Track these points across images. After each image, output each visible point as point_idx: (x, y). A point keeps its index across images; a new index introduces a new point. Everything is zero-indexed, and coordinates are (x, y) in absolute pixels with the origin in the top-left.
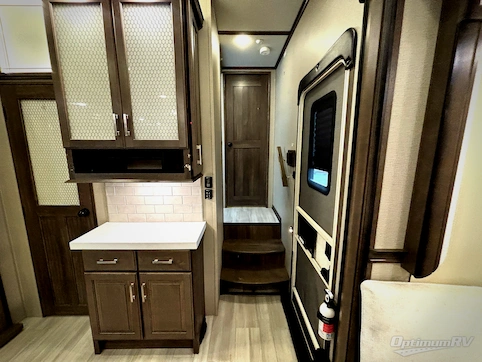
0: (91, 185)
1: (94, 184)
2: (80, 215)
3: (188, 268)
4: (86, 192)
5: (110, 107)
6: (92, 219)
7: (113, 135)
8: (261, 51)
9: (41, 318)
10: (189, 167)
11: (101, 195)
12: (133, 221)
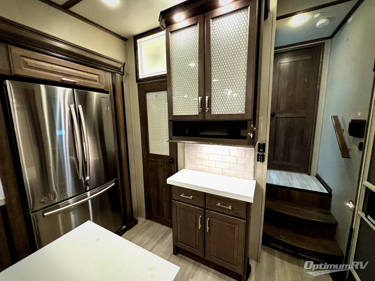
0: (176, 144)
1: (178, 143)
2: (170, 162)
3: (244, 216)
4: (173, 148)
5: (197, 93)
6: (175, 165)
7: (197, 111)
8: (318, 25)
9: (145, 219)
10: (252, 135)
11: (182, 150)
12: (200, 170)
